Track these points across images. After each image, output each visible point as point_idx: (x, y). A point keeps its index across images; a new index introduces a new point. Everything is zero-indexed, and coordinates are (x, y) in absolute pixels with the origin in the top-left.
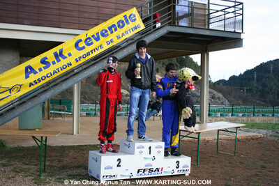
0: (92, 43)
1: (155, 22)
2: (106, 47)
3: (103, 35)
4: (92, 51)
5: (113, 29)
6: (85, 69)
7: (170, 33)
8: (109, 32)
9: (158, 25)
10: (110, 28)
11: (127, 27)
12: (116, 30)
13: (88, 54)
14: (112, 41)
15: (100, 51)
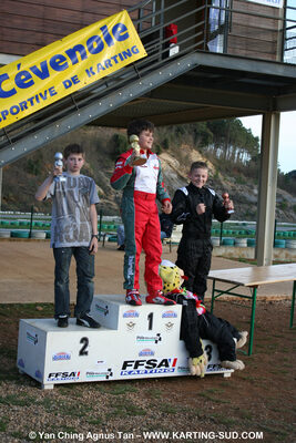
0: (32, 83)
1: (167, 45)
2: (62, 93)
3: (56, 66)
4: (31, 100)
5: (78, 54)
6: (14, 140)
7: (200, 68)
8: (70, 62)
9: (174, 51)
10: (71, 53)
11: (109, 52)
12: (83, 56)
13: (24, 106)
14: (75, 80)
15: (51, 100)
